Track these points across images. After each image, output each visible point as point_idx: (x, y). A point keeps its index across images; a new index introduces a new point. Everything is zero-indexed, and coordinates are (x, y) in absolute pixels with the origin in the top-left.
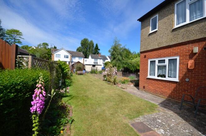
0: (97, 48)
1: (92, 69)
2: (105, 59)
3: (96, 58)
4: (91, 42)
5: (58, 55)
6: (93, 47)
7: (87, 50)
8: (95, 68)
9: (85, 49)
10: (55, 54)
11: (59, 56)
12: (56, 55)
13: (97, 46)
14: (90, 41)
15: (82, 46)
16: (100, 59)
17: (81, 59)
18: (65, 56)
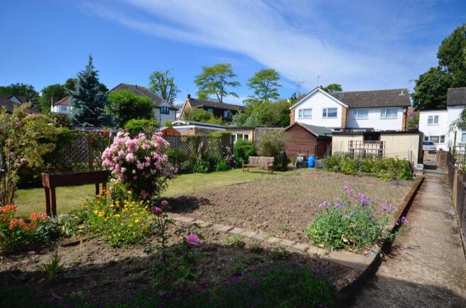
5: (305, 110)
10: (297, 110)
11: (307, 113)
12: (300, 111)
17: (392, 115)
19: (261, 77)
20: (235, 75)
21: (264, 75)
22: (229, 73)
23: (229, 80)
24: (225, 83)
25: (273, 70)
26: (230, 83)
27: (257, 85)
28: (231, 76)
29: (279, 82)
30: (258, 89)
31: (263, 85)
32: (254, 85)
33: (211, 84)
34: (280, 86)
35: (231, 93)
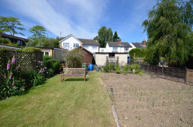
0: (116, 37)
1: (107, 61)
2: (128, 47)
3: (116, 46)
4: (110, 29)
5: (66, 43)
6: (112, 36)
7: (105, 39)
8: (114, 59)
9: (103, 38)
10: (62, 43)
11: (67, 45)
12: (64, 43)
13: (116, 34)
14: (108, 29)
15: (99, 35)
16: (122, 47)
17: (95, 48)
18: (74, 44)
19: (36, 28)
20: (22, 25)
21: (38, 28)
22: (18, 23)
23: (18, 26)
24: (16, 27)
25: (43, 27)
26: (19, 28)
27: (34, 32)
28: (20, 24)
29: (46, 32)
30: (35, 34)
31: (38, 32)
32: (33, 32)
33: (6, 27)
34: (46, 34)
35: (20, 33)
